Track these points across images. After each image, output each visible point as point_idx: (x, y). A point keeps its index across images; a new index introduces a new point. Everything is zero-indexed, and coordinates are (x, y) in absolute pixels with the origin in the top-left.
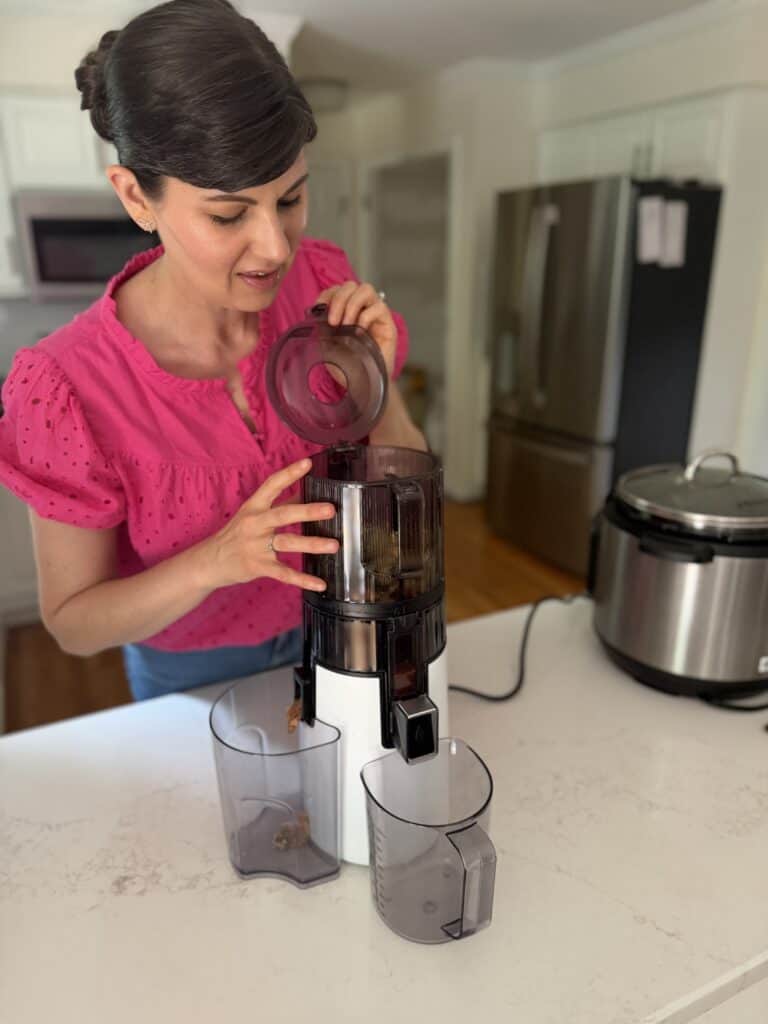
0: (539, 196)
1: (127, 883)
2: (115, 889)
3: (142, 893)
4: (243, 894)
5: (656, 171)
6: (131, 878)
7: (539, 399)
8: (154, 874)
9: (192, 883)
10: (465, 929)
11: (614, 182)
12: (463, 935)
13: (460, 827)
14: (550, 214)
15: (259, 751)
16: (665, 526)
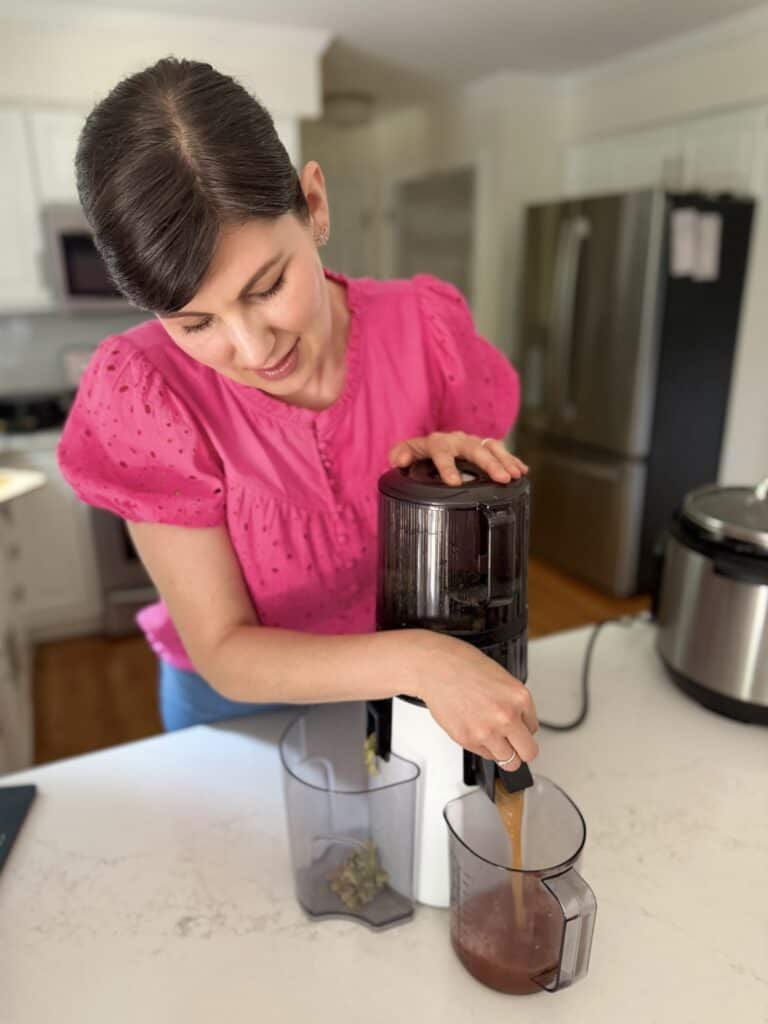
0: (567, 210)
1: (191, 924)
2: (179, 931)
3: (208, 935)
4: (313, 937)
5: (688, 182)
6: (195, 919)
7: (569, 413)
8: (219, 915)
9: (259, 923)
10: (561, 979)
11: (645, 195)
12: (560, 986)
13: (556, 872)
14: (580, 228)
15: (324, 787)
16: (740, 548)
